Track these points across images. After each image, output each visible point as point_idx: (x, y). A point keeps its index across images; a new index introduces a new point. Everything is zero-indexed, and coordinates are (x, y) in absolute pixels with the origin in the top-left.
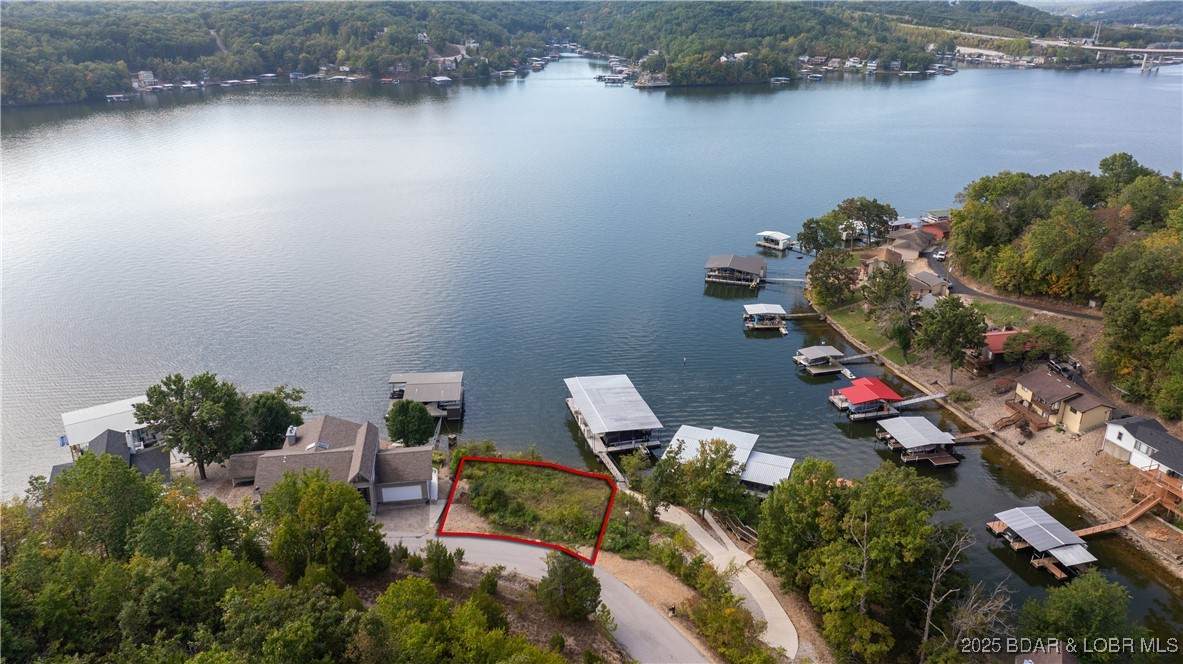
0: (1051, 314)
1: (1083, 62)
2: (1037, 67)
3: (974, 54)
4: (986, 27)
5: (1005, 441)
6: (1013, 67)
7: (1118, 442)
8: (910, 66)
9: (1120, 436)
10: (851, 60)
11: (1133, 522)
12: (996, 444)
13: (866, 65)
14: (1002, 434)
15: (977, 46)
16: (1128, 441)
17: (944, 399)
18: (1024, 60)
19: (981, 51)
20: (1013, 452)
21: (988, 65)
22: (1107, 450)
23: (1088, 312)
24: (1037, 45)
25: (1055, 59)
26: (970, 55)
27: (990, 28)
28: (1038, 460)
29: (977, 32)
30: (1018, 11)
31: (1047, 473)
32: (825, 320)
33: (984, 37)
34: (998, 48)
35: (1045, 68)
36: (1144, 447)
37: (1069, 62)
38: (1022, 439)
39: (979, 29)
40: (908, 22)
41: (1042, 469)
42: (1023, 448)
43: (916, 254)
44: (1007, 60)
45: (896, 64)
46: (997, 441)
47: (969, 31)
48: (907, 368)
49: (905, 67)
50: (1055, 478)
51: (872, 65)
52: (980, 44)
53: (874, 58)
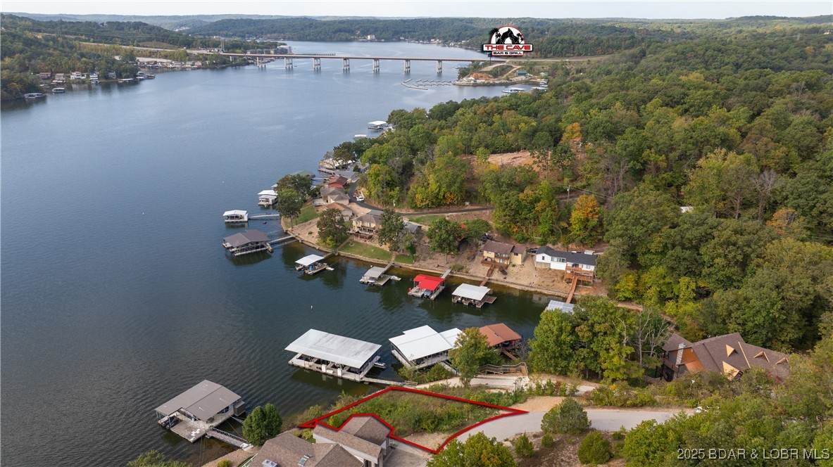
0: (454, 214)
1: (224, 63)
2: (199, 68)
3: (151, 62)
4: (147, 42)
5: (497, 280)
6: (184, 69)
7: (543, 261)
8: (124, 75)
9: (543, 258)
10: (75, 74)
11: (575, 291)
12: (493, 284)
13: (88, 76)
14: (493, 277)
15: (150, 56)
16: (548, 258)
17: (451, 272)
18: (188, 64)
19: (155, 60)
20: (505, 284)
21: (165, 70)
22: (538, 266)
23: (467, 208)
24: (191, 54)
25: (207, 62)
26: (148, 63)
27: (150, 43)
28: (518, 282)
29: (144, 47)
30: (150, 29)
31: (527, 286)
32: (339, 255)
33: (152, 49)
34: (166, 57)
35: (203, 68)
36: (555, 259)
37: (216, 64)
38: (504, 276)
39: (145, 44)
40: (86, 41)
41: (523, 285)
42: (507, 280)
43: (348, 201)
44: (177, 65)
45: (113, 74)
46: (492, 281)
47: (138, 46)
48: (416, 264)
49: (120, 76)
50: (531, 287)
51: (94, 77)
52: (151, 55)
53: (93, 71)
